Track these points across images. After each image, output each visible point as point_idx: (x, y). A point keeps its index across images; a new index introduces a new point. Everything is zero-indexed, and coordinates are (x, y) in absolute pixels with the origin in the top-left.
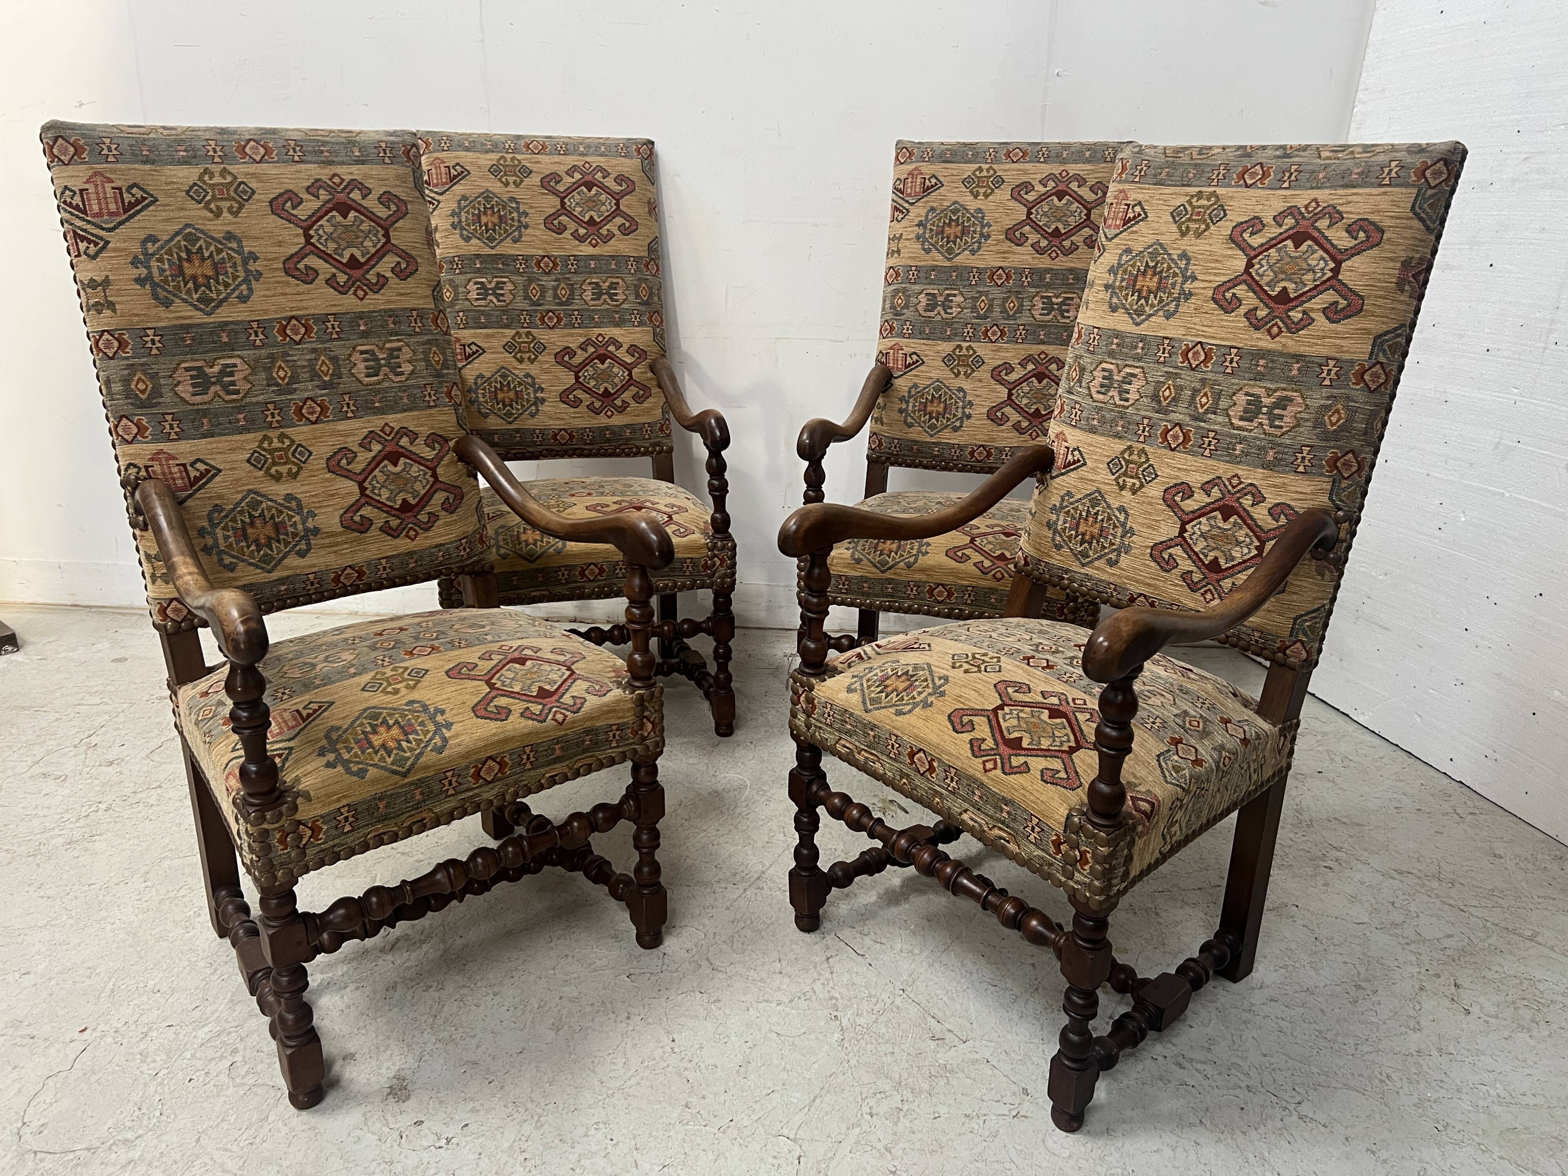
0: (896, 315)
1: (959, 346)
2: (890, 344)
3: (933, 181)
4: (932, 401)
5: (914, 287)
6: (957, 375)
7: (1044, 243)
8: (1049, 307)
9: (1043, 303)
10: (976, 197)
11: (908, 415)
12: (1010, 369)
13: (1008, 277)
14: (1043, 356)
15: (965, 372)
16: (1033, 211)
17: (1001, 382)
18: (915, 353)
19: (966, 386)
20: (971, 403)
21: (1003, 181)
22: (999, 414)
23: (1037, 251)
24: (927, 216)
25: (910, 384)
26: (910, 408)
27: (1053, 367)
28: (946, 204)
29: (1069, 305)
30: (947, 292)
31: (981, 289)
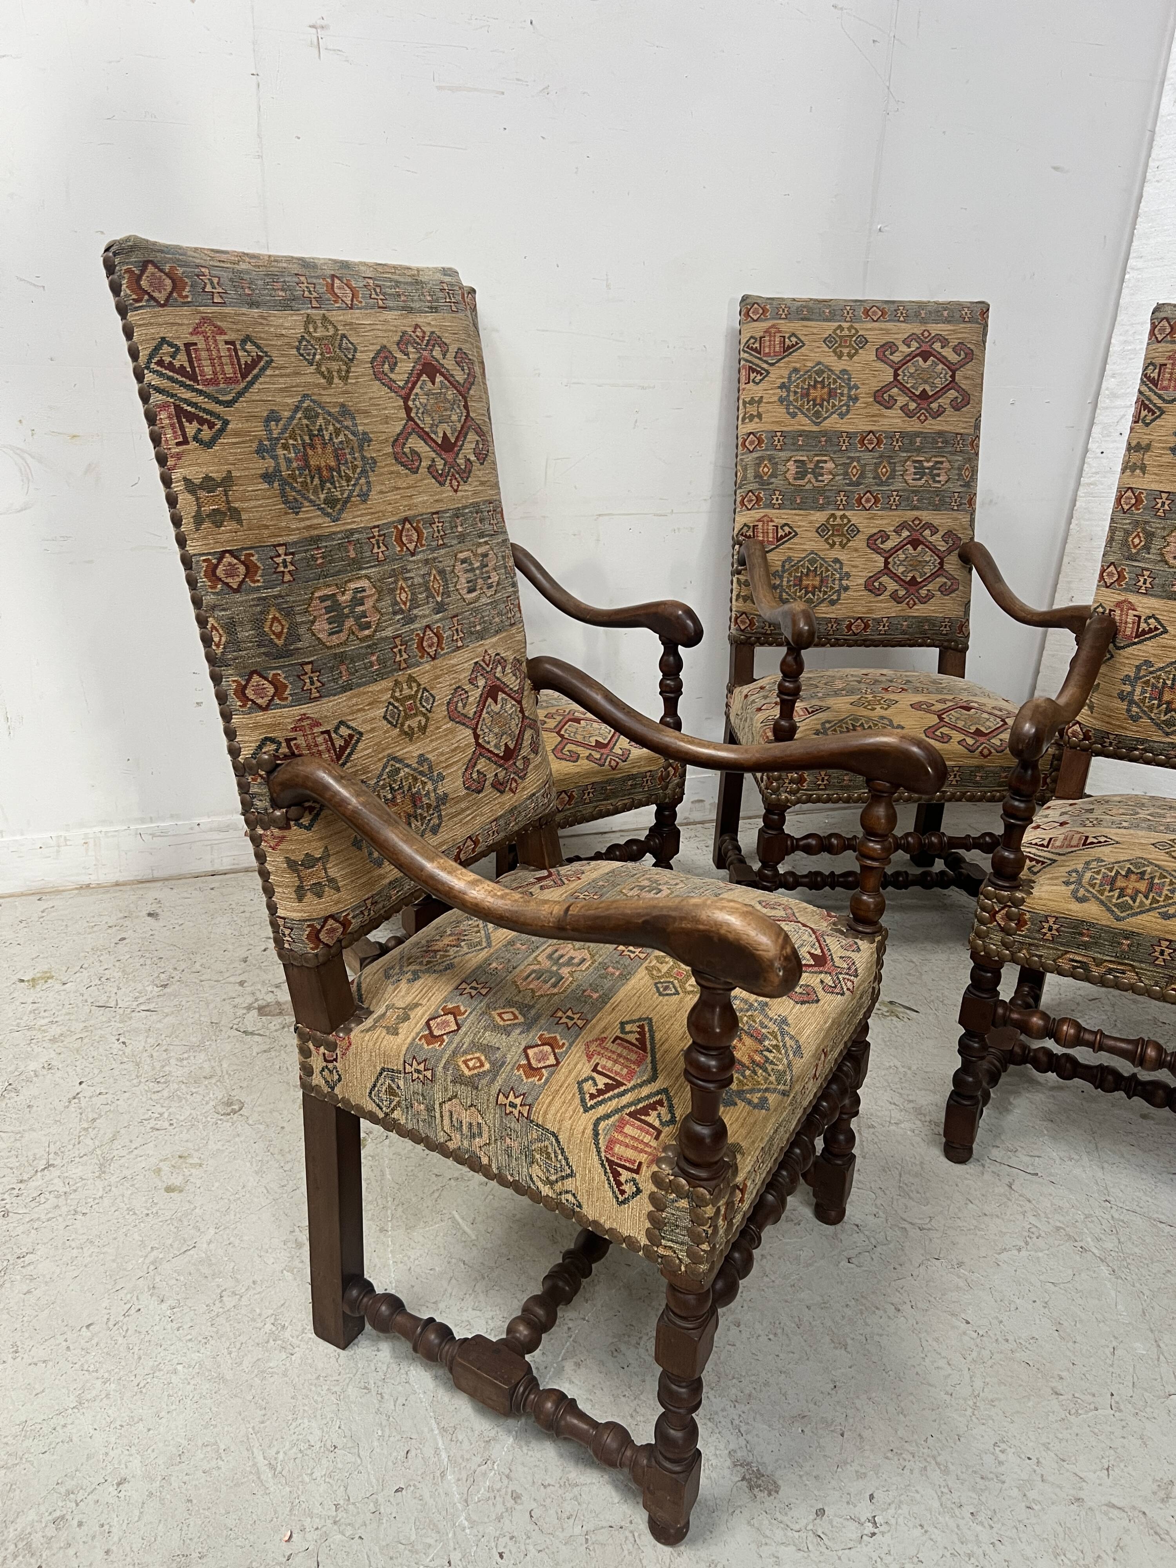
0: (762, 484)
1: (833, 516)
2: (758, 516)
3: (794, 339)
4: (807, 575)
5: (781, 454)
6: (832, 546)
7: (913, 406)
8: (920, 472)
9: (915, 468)
10: (840, 357)
11: (783, 590)
12: (886, 537)
13: (879, 442)
14: (917, 522)
15: (841, 542)
16: (900, 372)
17: (878, 551)
18: (786, 525)
19: (842, 556)
20: (848, 575)
21: (867, 342)
22: (876, 584)
23: (907, 415)
24: (790, 378)
25: (784, 558)
26: (785, 583)
27: (927, 532)
28: (810, 364)
29: (939, 469)
30: (816, 458)
31: (852, 455)
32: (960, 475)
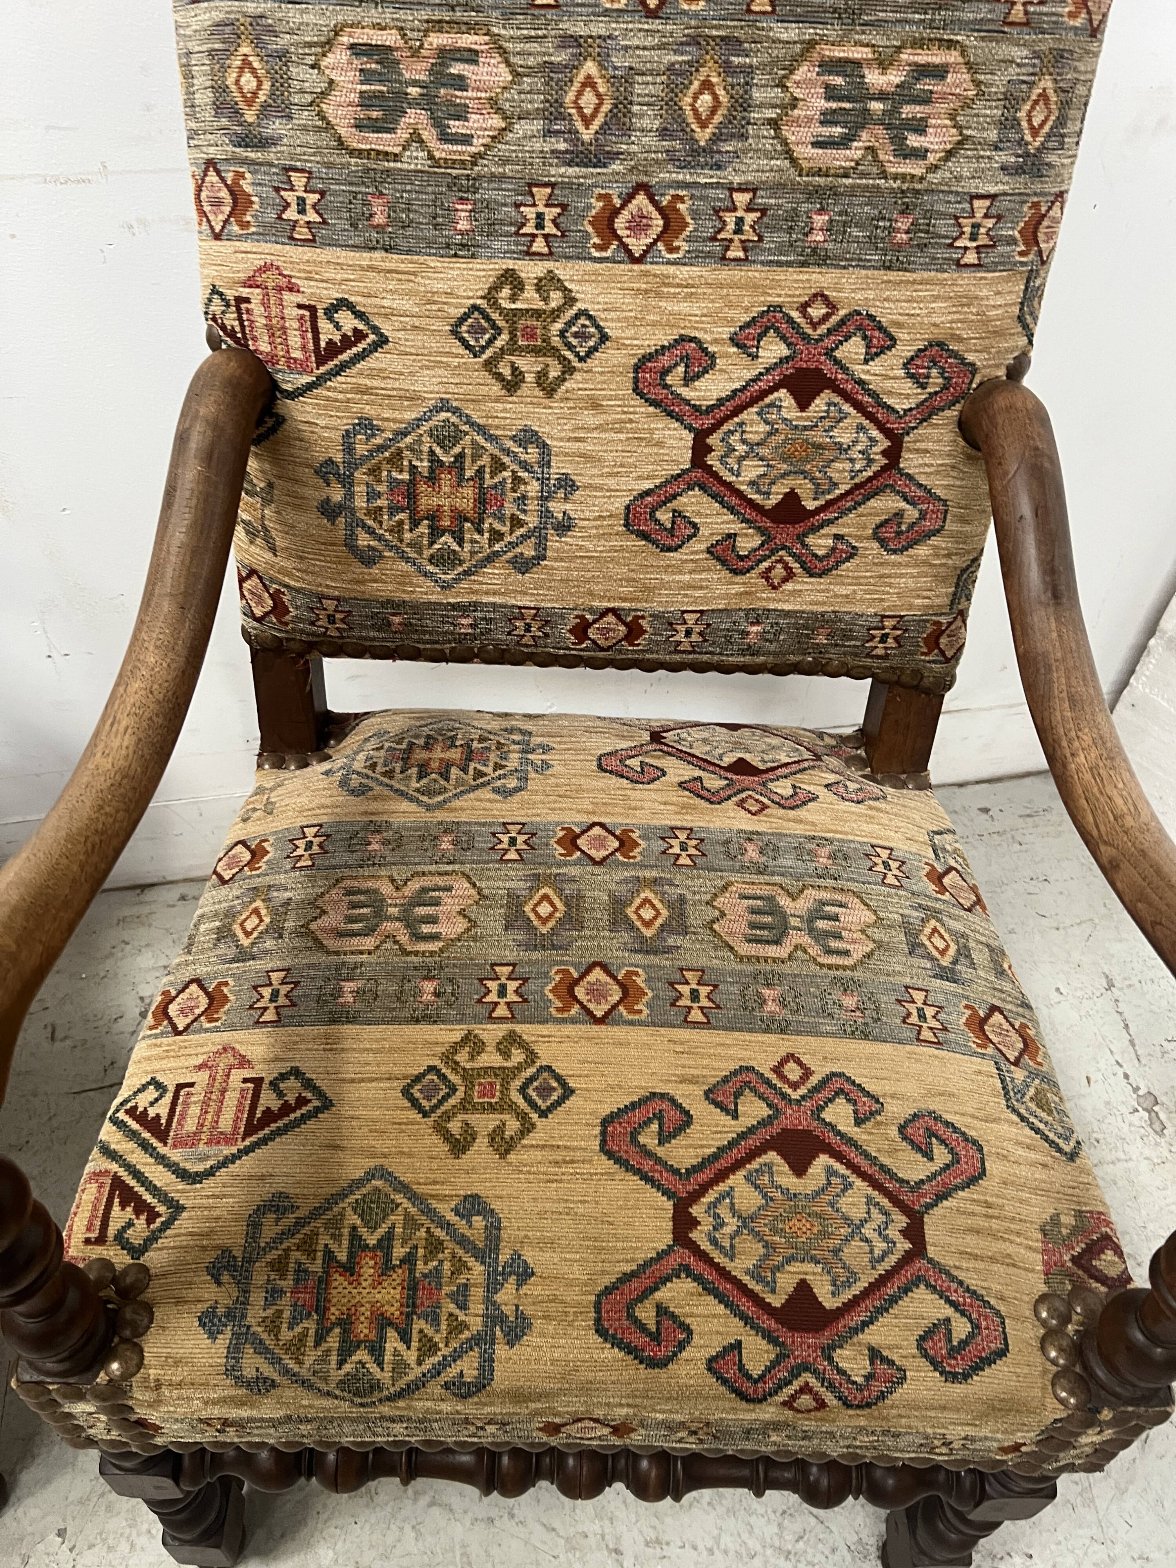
0: (244, 141)
1: (511, 279)
2: (246, 264)
4: (432, 479)
6: (512, 385)
8: (849, 109)
9: (831, 93)
11: (354, 524)
12: (701, 361)
14: (817, 311)
15: (541, 376)
17: (670, 407)
18: (343, 304)
19: (547, 423)
20: (568, 485)
25: (345, 423)
27: (854, 347)
29: (926, 99)
30: (436, 40)
31: (580, 30)
32: (1009, 124)
